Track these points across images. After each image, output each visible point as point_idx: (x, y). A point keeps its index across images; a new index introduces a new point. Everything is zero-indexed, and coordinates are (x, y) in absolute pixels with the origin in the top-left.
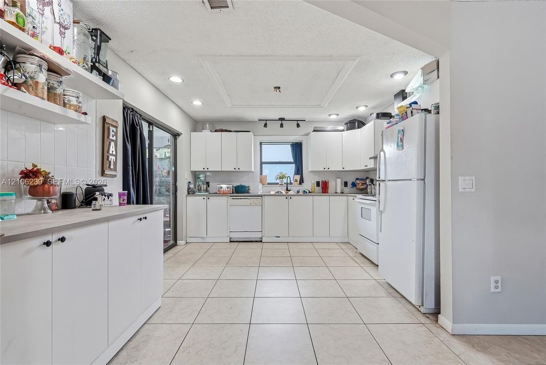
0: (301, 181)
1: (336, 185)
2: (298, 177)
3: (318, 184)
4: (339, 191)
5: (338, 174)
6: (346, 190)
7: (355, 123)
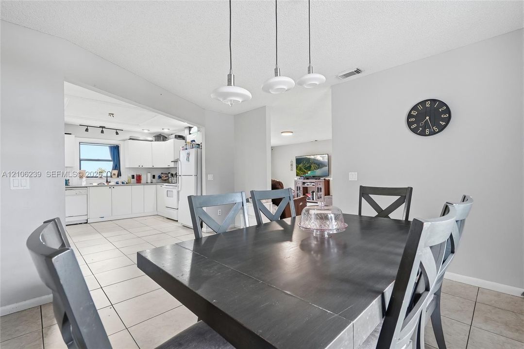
0: (119, 175)
1: (147, 177)
2: (116, 172)
3: (133, 177)
4: (149, 181)
5: (149, 170)
6: (154, 180)
7: (161, 137)
